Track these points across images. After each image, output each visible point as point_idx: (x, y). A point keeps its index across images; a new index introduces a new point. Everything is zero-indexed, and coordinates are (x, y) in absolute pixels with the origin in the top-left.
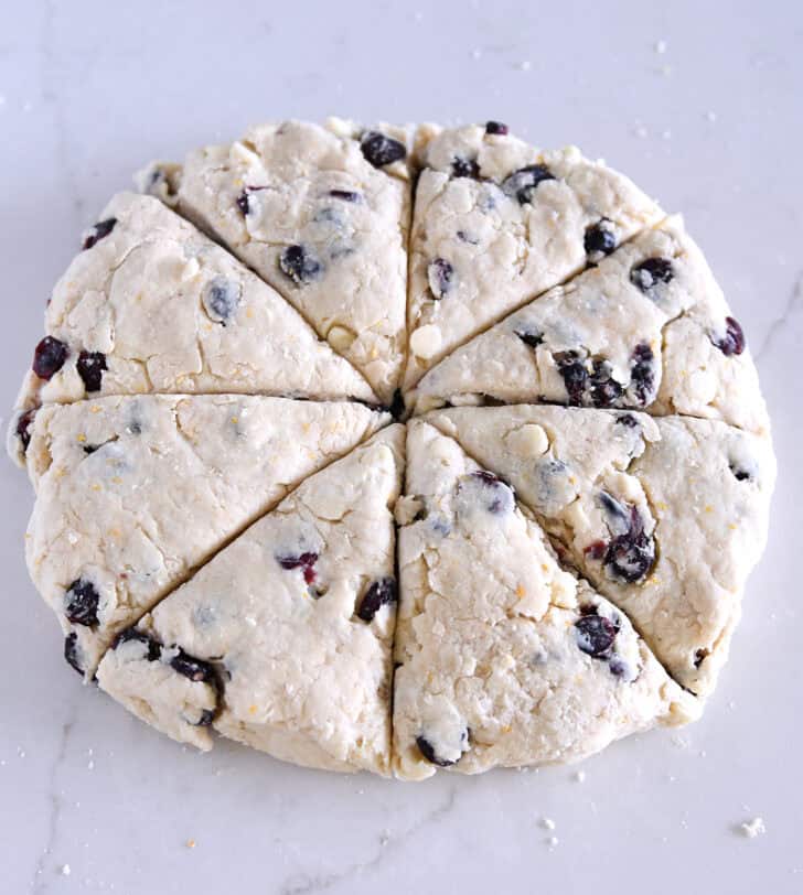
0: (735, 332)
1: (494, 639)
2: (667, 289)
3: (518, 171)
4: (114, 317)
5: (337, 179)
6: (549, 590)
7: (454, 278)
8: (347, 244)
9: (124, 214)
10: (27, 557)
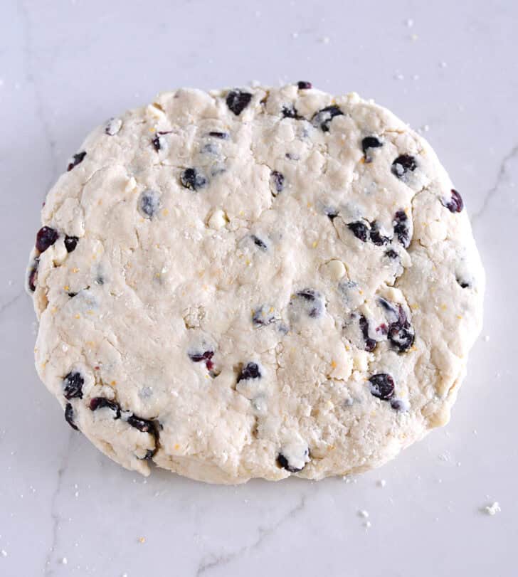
0: (457, 199)
1: (320, 393)
2: (413, 175)
3: (321, 111)
4: (84, 214)
5: (213, 124)
6: (352, 362)
7: (285, 183)
8: (221, 166)
9: (90, 150)
10: (36, 364)
